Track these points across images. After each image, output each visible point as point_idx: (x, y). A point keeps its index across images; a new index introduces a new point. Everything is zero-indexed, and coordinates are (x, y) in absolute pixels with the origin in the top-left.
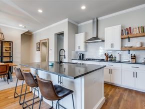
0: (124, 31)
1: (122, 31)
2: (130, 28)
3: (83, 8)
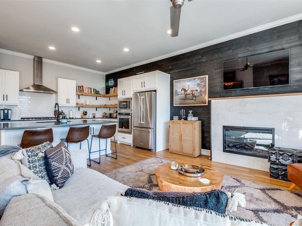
1: (77, 86)
2: (82, 86)
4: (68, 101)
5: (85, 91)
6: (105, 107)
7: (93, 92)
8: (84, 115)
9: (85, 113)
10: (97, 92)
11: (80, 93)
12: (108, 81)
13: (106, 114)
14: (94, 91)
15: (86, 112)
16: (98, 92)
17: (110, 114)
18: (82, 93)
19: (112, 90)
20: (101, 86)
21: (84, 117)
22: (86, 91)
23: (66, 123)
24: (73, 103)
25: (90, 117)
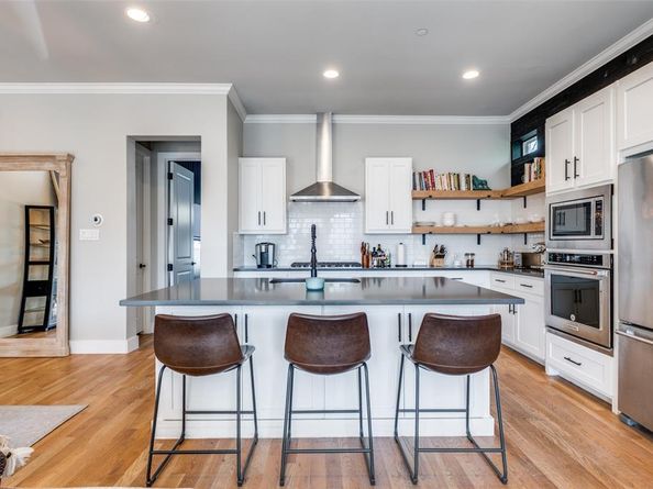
0: (417, 177)
1: (414, 174)
2: (431, 171)
3: (331, 74)
4: (390, 218)
5: (438, 187)
6: (507, 230)
7: (463, 187)
8: (437, 257)
9: (440, 253)
10: (479, 186)
11: (424, 194)
12: (521, 142)
13: (509, 254)
14: (467, 182)
15: (442, 250)
16: (484, 183)
17: (525, 257)
18: (431, 192)
19: (530, 170)
20: (493, 162)
21: (437, 262)
22: (442, 184)
23: (321, 290)
24: (404, 223)
25: (457, 264)
